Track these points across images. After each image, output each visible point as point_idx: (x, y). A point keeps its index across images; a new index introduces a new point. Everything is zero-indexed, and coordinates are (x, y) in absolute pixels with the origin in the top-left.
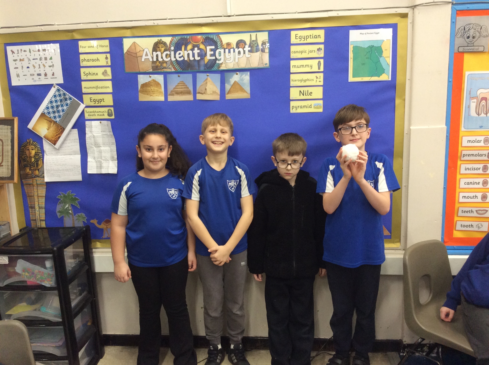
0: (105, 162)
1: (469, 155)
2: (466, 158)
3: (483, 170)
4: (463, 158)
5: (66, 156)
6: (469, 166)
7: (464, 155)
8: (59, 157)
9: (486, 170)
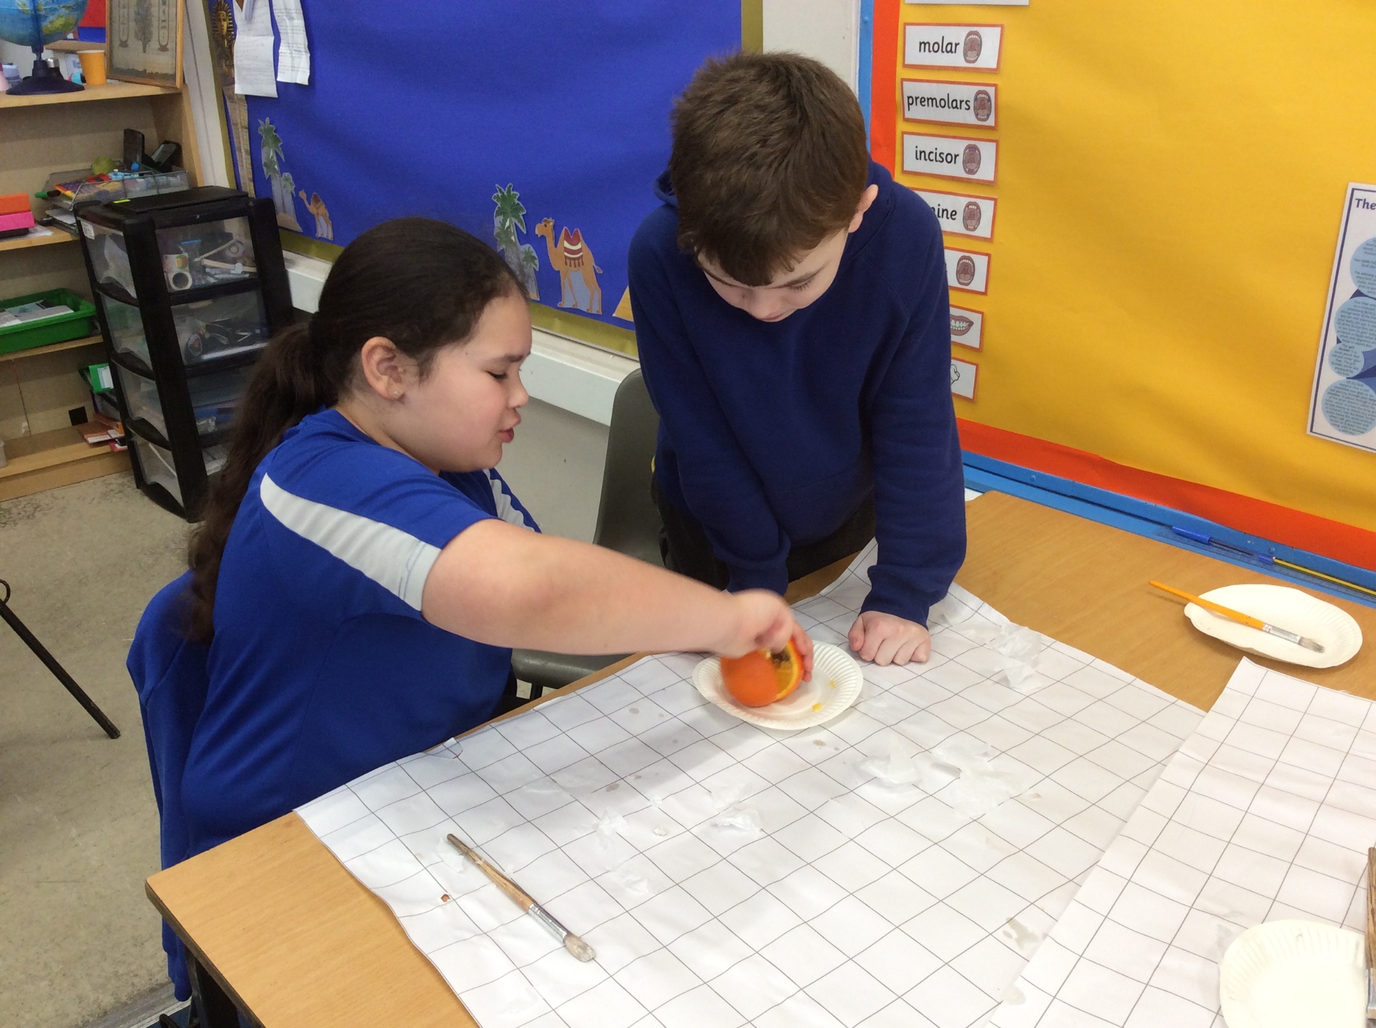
0: (298, 56)
1: (922, 100)
2: (917, 112)
3: (965, 162)
4: (909, 110)
5: (259, 37)
6: (928, 144)
7: (912, 100)
8: (252, 38)
9: (973, 166)
